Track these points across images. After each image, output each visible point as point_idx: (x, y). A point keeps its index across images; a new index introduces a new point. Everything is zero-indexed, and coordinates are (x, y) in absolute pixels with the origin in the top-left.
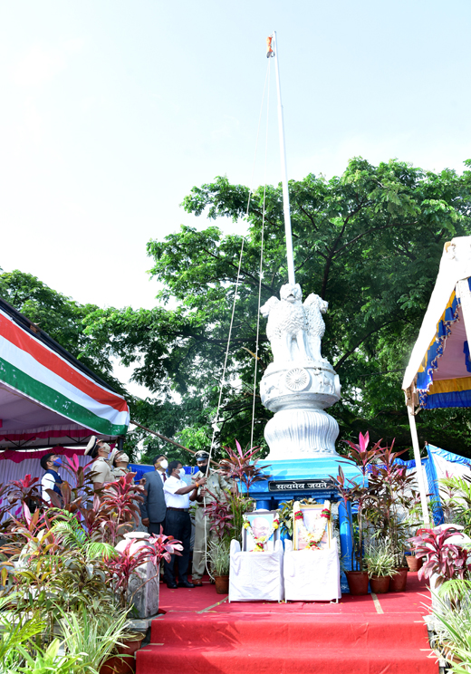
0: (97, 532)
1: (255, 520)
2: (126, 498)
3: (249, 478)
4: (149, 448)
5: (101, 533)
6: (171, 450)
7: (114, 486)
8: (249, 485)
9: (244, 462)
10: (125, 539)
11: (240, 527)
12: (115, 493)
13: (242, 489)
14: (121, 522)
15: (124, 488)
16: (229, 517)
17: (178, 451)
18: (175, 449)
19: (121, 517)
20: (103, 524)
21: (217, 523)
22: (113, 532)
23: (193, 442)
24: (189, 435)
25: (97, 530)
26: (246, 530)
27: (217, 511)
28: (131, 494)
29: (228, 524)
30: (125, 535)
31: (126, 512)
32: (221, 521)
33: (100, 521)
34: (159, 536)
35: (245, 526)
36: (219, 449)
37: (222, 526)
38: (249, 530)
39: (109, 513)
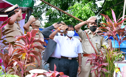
0: (11, 70)
1: (124, 67)
2: (31, 47)
3: (120, 37)
4: (50, 18)
5: (14, 70)
6: (65, 19)
7: (23, 38)
8: (120, 42)
9: (117, 26)
10: (30, 74)
11: (113, 72)
12: (24, 43)
13: (115, 45)
14: (28, 63)
15: (30, 40)
16: (105, 64)
17: (70, 20)
18: (68, 19)
19: (28, 60)
20: (15, 63)
21: (96, 68)
22: (22, 69)
23: (81, 14)
24: (78, 8)
25: (11, 68)
26: (116, 73)
27: (96, 60)
28: (34, 44)
29: (104, 69)
30: (30, 71)
31: (31, 57)
32: (99, 67)
33: (13, 62)
34: (53, 72)
35: (116, 70)
36: (100, 20)
37: (100, 70)
38: (119, 73)
39: (19, 57)
